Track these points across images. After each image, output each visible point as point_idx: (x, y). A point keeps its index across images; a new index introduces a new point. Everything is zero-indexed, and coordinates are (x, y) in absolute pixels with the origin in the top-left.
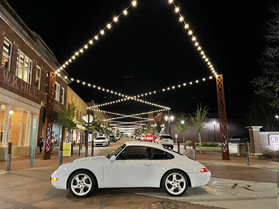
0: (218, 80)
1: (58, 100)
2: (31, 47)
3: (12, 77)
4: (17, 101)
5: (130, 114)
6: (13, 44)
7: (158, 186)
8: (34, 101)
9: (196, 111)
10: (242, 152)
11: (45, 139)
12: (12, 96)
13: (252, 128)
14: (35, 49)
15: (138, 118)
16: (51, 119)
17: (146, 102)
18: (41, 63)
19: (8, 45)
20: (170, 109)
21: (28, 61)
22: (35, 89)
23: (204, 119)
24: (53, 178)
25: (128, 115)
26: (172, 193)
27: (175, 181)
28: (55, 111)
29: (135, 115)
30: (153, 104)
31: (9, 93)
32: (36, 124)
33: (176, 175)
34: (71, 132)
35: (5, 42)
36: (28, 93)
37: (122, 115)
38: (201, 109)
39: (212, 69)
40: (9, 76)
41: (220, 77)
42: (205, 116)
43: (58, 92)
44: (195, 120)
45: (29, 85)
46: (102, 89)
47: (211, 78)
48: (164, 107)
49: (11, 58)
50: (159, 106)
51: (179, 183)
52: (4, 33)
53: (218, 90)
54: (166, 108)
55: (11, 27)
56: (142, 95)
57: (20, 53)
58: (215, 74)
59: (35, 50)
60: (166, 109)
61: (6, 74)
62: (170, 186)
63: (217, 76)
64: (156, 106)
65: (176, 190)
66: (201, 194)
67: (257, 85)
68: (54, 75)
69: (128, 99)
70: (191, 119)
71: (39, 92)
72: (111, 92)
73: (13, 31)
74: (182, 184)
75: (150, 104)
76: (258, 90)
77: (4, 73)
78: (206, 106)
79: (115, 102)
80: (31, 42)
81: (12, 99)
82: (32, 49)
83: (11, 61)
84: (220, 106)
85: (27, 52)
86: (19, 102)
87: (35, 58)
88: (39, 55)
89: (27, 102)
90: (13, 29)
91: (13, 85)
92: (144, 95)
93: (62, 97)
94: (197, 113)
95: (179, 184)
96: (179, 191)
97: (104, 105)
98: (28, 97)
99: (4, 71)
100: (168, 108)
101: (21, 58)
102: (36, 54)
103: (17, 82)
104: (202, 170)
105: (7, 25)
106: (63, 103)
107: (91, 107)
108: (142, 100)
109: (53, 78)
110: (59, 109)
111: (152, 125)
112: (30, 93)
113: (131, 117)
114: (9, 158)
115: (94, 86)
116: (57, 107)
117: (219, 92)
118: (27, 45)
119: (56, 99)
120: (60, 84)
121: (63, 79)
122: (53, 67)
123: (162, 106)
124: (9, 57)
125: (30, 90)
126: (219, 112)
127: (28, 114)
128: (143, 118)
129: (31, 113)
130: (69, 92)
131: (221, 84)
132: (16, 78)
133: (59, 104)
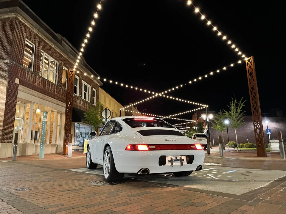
0: (248, 64)
1: (89, 102)
2: (56, 49)
3: (35, 76)
4: (41, 99)
5: (168, 116)
6: (36, 46)
8: (60, 101)
9: (230, 104)
12: (36, 95)
14: (61, 51)
15: (177, 119)
17: (177, 99)
18: (68, 64)
19: (32, 46)
20: (207, 106)
21: (54, 62)
22: (61, 89)
25: (165, 117)
29: (172, 116)
30: (186, 101)
31: (32, 92)
35: (26, 42)
36: (54, 92)
37: (159, 116)
38: (236, 102)
39: (237, 50)
40: (32, 76)
41: (250, 59)
42: (240, 109)
43: (89, 93)
44: (230, 114)
45: (55, 85)
47: (240, 62)
48: (201, 105)
49: (34, 59)
52: (25, 35)
53: (248, 75)
54: (203, 105)
55: (33, 29)
56: (170, 90)
58: (243, 56)
59: (60, 51)
61: (28, 73)
63: (246, 59)
64: (190, 103)
68: (73, 72)
69: (156, 96)
72: (135, 88)
73: (35, 33)
75: (183, 101)
77: (27, 73)
79: (145, 100)
80: (55, 44)
81: (35, 97)
82: (58, 51)
83: (34, 62)
85: (51, 53)
86: (44, 100)
87: (61, 59)
88: (65, 56)
89: (52, 101)
90: (35, 31)
91: (36, 84)
92: (172, 90)
93: (94, 98)
98: (54, 97)
100: (205, 106)
101: (46, 59)
102: (62, 55)
103: (42, 81)
105: (28, 27)
106: (95, 104)
107: (124, 108)
108: (173, 97)
111: (194, 127)
112: (56, 93)
113: (169, 118)
114: (15, 148)
115: (117, 83)
116: (88, 107)
117: (250, 77)
118: (52, 47)
119: (87, 100)
120: (91, 86)
121: (94, 81)
122: (81, 68)
123: (198, 103)
124: (32, 58)
125: (56, 90)
126: (251, 101)
127: (55, 113)
128: (184, 120)
129: (59, 112)
130: (101, 94)
131: (252, 68)
132: (40, 78)
133: (90, 105)
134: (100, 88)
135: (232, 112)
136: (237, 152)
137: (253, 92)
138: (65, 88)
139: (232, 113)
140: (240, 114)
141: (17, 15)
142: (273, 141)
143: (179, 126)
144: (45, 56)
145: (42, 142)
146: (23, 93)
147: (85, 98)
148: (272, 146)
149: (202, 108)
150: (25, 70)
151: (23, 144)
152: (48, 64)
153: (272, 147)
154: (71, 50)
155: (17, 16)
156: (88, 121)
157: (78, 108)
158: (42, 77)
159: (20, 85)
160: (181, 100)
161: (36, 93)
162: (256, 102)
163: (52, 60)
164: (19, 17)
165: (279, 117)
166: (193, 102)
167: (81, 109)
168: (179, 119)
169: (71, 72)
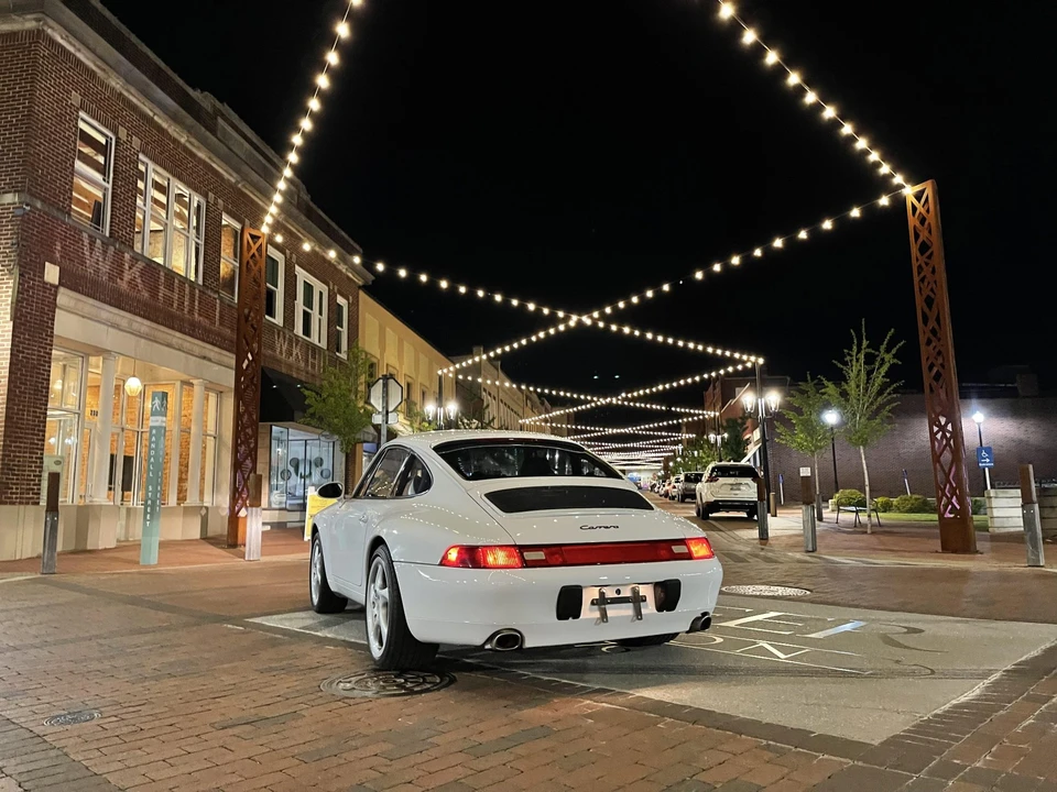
0: (914, 208)
1: (324, 345)
2: (194, 150)
3: (119, 254)
4: (143, 341)
5: (616, 394)
6: (118, 139)
8: (215, 345)
9: (845, 355)
10: (1050, 524)
12: (124, 323)
14: (212, 156)
15: (648, 406)
17: (649, 336)
18: (240, 206)
19: (103, 141)
20: (761, 361)
21: (187, 200)
22: (218, 301)
23: (884, 386)
25: (605, 398)
29: (629, 395)
30: (681, 343)
31: (109, 312)
35: (82, 125)
36: (191, 311)
37: (582, 397)
38: (868, 347)
39: (875, 156)
40: (105, 252)
41: (922, 192)
42: (883, 374)
43: (321, 313)
45: (193, 285)
46: (457, 289)
47: (884, 201)
48: (737, 355)
49: (113, 189)
50: (710, 350)
52: (76, 98)
53: (914, 251)
54: (745, 357)
55: (106, 76)
56: (621, 305)
57: (149, 168)
58: (898, 179)
59: (210, 158)
60: (748, 365)
61: (92, 243)
63: (909, 191)
64: (696, 350)
68: (259, 237)
69: (572, 323)
72: (493, 297)
73: (113, 89)
75: (670, 341)
77: (86, 242)
78: (890, 334)
79: (529, 341)
80: (189, 130)
81: (121, 333)
82: (201, 155)
83: (112, 200)
84: (926, 320)
85: (178, 163)
86: (155, 344)
87: (216, 188)
88: (231, 177)
89: (186, 345)
90: (113, 84)
91: (123, 285)
92: (628, 304)
93: (339, 332)
94: (847, 364)
98: (192, 330)
99: (85, 235)
100: (753, 358)
102: (216, 173)
103: (143, 273)
105: (87, 69)
106: (343, 356)
107: (452, 369)
108: (633, 328)
109: (254, 250)
111: (712, 437)
112: (200, 315)
113: (617, 405)
114: (48, 529)
115: (424, 278)
116: (319, 366)
117: (922, 260)
118: (179, 142)
119: (314, 339)
120: (329, 286)
121: (341, 268)
122: (291, 221)
123: (724, 349)
124: (105, 184)
125: (196, 303)
126: (923, 347)
127: (198, 389)
128: (673, 409)
129: (209, 385)
130: (367, 315)
131: (929, 224)
132: (137, 260)
133: (324, 358)
134: (362, 294)
135: (853, 384)
136: (866, 532)
137: (932, 316)
138: (233, 295)
139: (851, 387)
140: (880, 393)
141: (45, 24)
142: (1000, 492)
143: (654, 429)
144: (152, 176)
145: (149, 502)
146: (72, 319)
147: (307, 331)
148: (994, 510)
149: (740, 367)
150: (81, 232)
151: (79, 507)
152: (165, 207)
153: (995, 515)
154: (251, 153)
155: (45, 28)
156: (321, 419)
157: (284, 370)
158: (142, 256)
159: (62, 289)
160: (665, 340)
161: (123, 317)
162: (939, 353)
163: (180, 192)
164: (52, 28)
165: (1024, 397)
167: (295, 375)
168: (654, 407)
169: (255, 238)
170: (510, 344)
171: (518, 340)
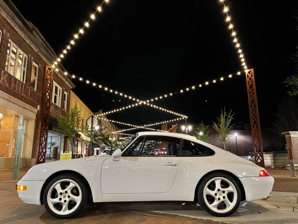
0: (248, 76)
1: (60, 106)
2: (26, 40)
3: (0, 71)
5: (143, 125)
6: (3, 33)
7: (192, 199)
8: (28, 104)
9: (220, 116)
10: (277, 164)
11: (38, 146)
13: (290, 134)
15: (151, 129)
16: (46, 123)
17: (160, 108)
18: (38, 60)
20: (187, 117)
22: (30, 89)
23: (230, 125)
24: (20, 186)
25: (140, 126)
26: (215, 210)
27: (219, 190)
28: (56, 117)
29: (147, 126)
30: (168, 111)
32: (22, 123)
33: (220, 181)
34: (76, 144)
36: (21, 92)
37: (134, 126)
38: (226, 114)
39: (243, 60)
41: (250, 72)
43: (59, 96)
44: (219, 127)
45: (22, 83)
46: (110, 90)
47: (239, 73)
48: (181, 115)
50: (175, 113)
51: (226, 193)
53: (248, 87)
54: (183, 116)
55: (1, 11)
56: (156, 99)
57: (12, 45)
58: (246, 67)
59: (30, 43)
60: (183, 118)
62: (211, 199)
63: (247, 71)
64: (171, 113)
65: (222, 206)
66: (260, 213)
67: (291, 85)
68: (51, 69)
69: (140, 103)
70: (213, 126)
71: (36, 93)
72: (120, 94)
73: (3, 16)
74: (230, 196)
75: (165, 110)
76: (292, 92)
78: (231, 111)
79: (125, 108)
80: (25, 33)
82: (28, 42)
84: (251, 107)
85: (20, 44)
86: (9, 102)
87: (31, 53)
88: (36, 50)
89: (19, 103)
90: (3, 15)
92: (159, 99)
93: (64, 103)
94: (220, 118)
95: (225, 195)
96: (227, 208)
97: (112, 112)
98: (21, 98)
100: (185, 116)
101: (13, 52)
102: (32, 48)
103: (7, 77)
104: (262, 173)
106: (65, 110)
107: (98, 116)
108: (157, 106)
109: (49, 73)
110: (60, 116)
112: (24, 93)
115: (100, 86)
116: (58, 113)
117: (250, 90)
118: (21, 37)
119: (57, 104)
120: (62, 88)
121: (66, 82)
123: (178, 113)
125: (23, 90)
129: (25, 118)
130: (72, 98)
131: (253, 80)
132: (6, 73)
133: (60, 110)
134: (71, 91)
137: (253, 105)
138: (34, 88)
139: (222, 125)
140: (228, 127)
144: (12, 48)
145: (17, 156)
147: (55, 101)
154: (42, 43)
156: (63, 130)
161: (0, 92)
166: (174, 112)
167: (51, 115)
169: (50, 69)
170: (119, 109)
171: (122, 108)
